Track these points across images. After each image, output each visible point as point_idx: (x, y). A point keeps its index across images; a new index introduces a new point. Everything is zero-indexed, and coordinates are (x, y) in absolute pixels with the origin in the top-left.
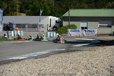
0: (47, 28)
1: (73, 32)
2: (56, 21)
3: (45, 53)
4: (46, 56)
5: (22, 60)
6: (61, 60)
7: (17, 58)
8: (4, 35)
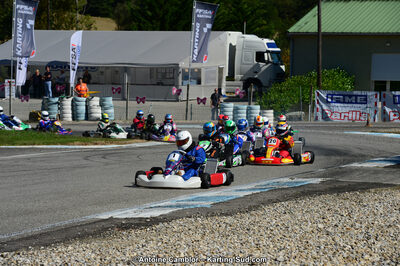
0: (217, 84)
1: (338, 102)
2: (260, 56)
3: (242, 194)
4: (250, 209)
5: (155, 221)
6: (321, 226)
7: (130, 213)
8: (27, 118)
